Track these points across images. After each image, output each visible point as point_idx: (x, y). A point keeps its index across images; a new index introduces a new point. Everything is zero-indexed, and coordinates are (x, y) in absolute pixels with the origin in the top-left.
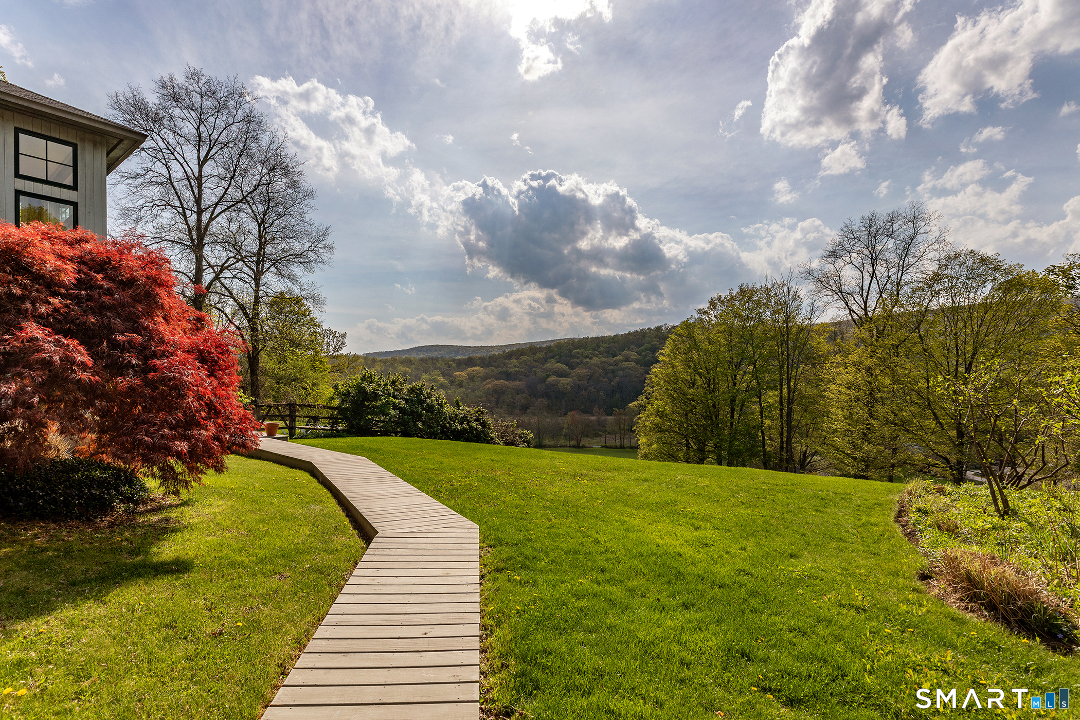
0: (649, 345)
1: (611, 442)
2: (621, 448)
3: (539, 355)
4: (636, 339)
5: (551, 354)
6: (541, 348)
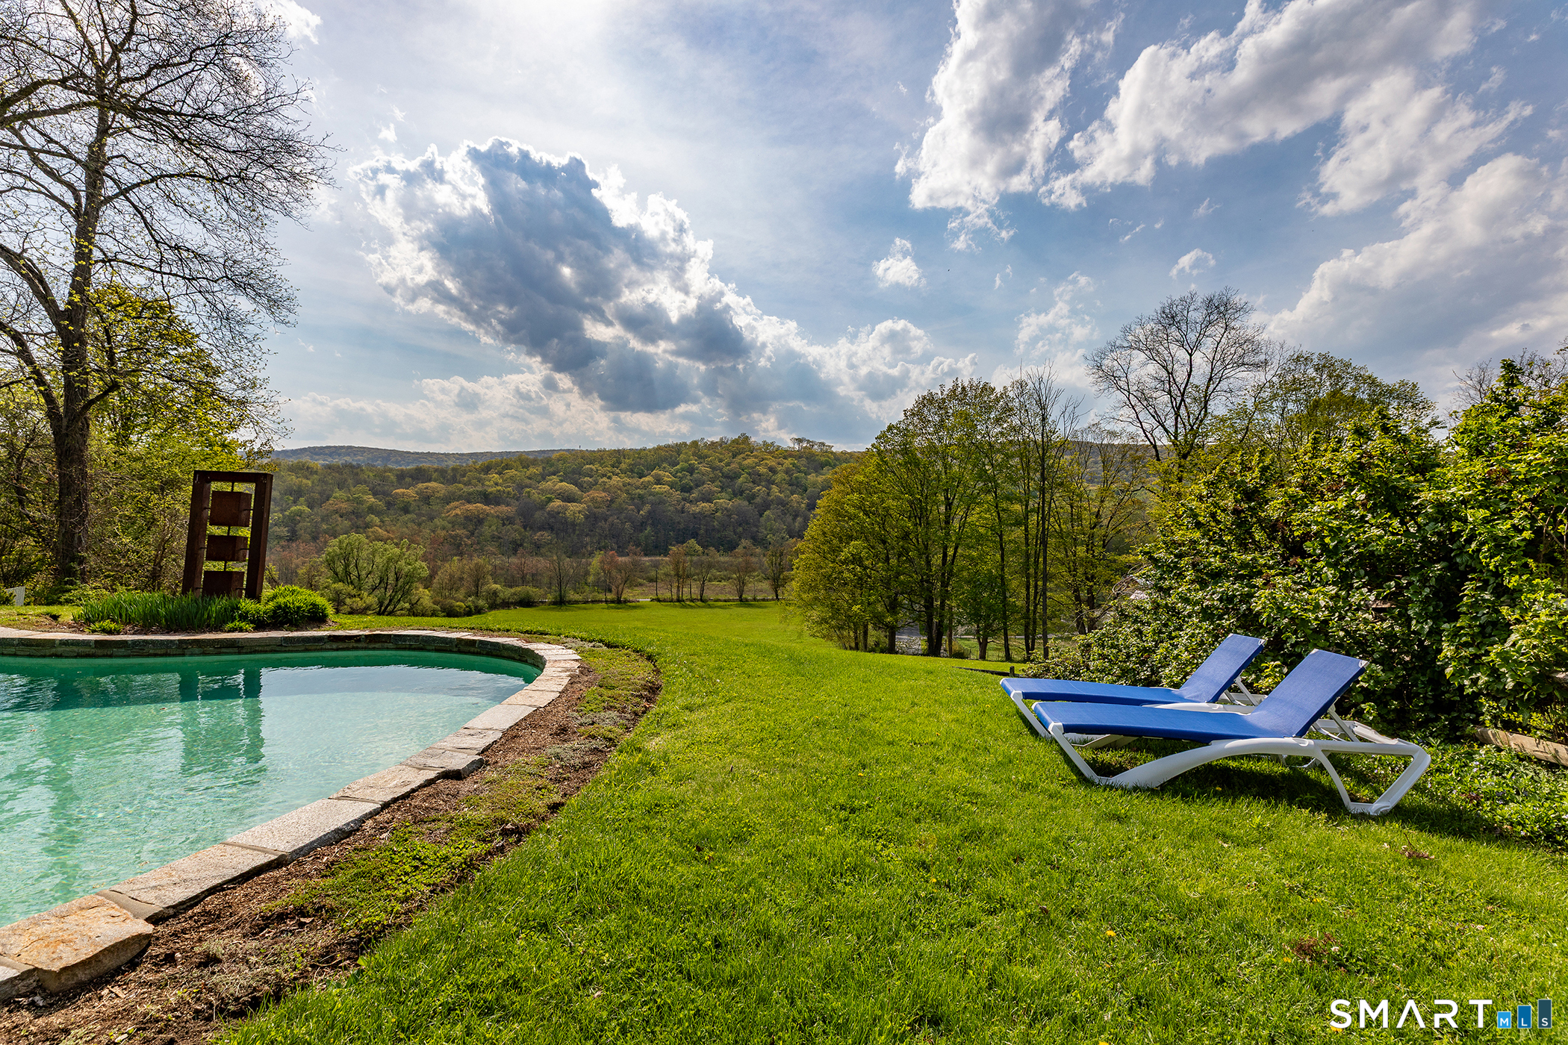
0: (686, 465)
1: (664, 593)
2: (678, 601)
3: (533, 470)
4: (668, 455)
5: (551, 470)
6: (536, 460)
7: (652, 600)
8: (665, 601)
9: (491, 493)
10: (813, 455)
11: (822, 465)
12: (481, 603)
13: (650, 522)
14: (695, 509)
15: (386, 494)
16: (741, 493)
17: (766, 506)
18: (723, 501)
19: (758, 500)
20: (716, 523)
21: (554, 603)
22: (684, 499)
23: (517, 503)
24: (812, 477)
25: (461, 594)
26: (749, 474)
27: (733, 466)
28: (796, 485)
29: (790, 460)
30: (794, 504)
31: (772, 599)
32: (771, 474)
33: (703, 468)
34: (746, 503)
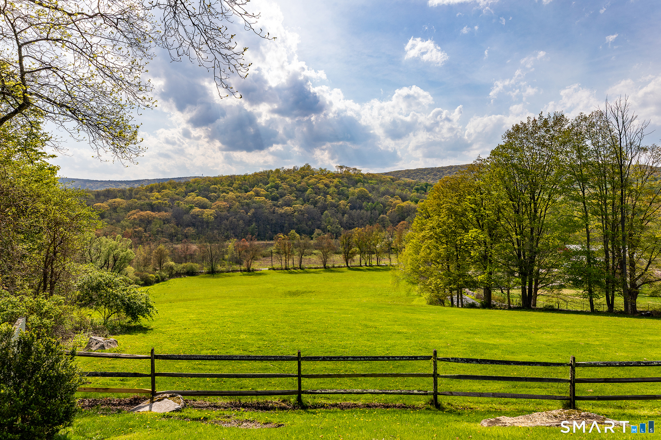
0: (273, 184)
1: (277, 265)
2: (286, 269)
3: (179, 189)
4: (262, 178)
5: (191, 189)
6: (180, 183)
7: (270, 269)
8: (278, 269)
9: (154, 204)
10: (351, 176)
11: (357, 182)
12: (163, 274)
13: (254, 219)
14: (281, 211)
16: (308, 200)
17: (324, 208)
18: (298, 206)
19: (319, 204)
20: (295, 220)
21: (208, 273)
22: (274, 205)
23: (171, 210)
24: (351, 190)
25: (150, 268)
26: (313, 188)
27: (303, 183)
28: (342, 195)
29: (337, 180)
30: (342, 206)
31: (344, 267)
32: (326, 188)
33: (284, 186)
34: (312, 206)
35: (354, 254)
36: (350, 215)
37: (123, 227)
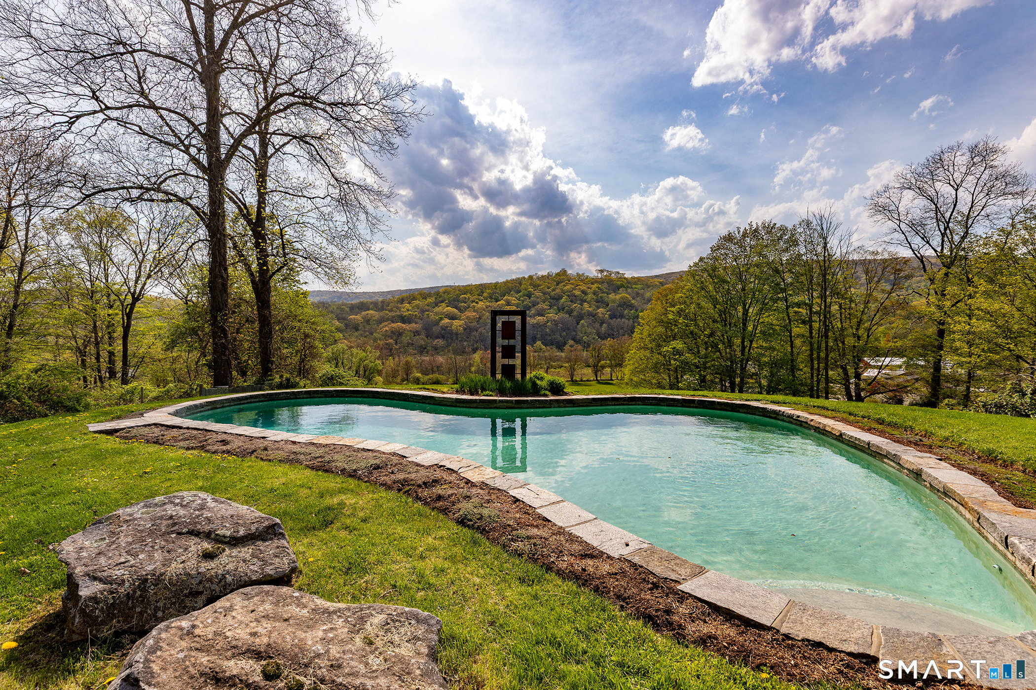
0: (526, 292)
3: (429, 300)
4: (514, 286)
5: (441, 299)
6: (430, 293)
9: (405, 316)
10: (612, 280)
11: (619, 287)
14: (534, 321)
15: (344, 319)
16: (563, 309)
17: (580, 317)
18: (552, 315)
19: (575, 313)
20: (548, 330)
23: (421, 322)
24: (612, 296)
25: (398, 379)
26: (568, 296)
27: (557, 291)
28: (601, 302)
29: (596, 285)
30: (600, 315)
31: (594, 380)
32: (583, 295)
33: (537, 293)
34: (567, 316)
35: (603, 367)
36: (609, 324)
37: (375, 340)
